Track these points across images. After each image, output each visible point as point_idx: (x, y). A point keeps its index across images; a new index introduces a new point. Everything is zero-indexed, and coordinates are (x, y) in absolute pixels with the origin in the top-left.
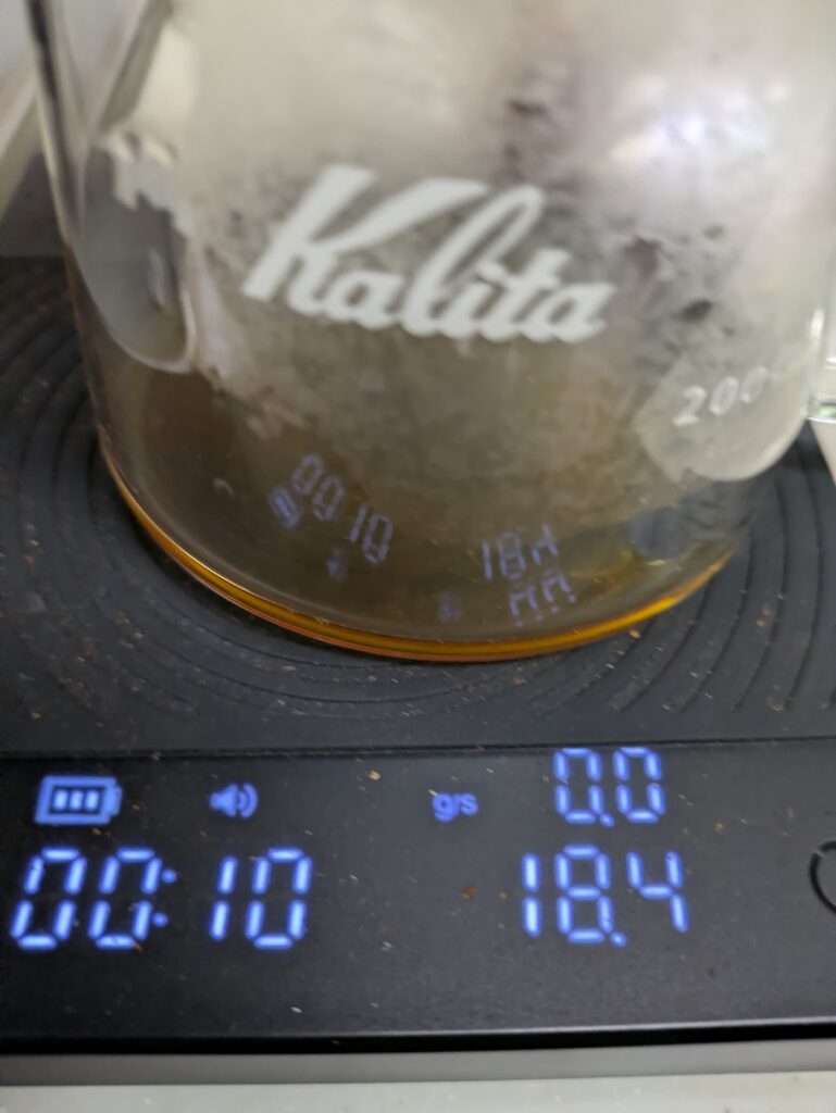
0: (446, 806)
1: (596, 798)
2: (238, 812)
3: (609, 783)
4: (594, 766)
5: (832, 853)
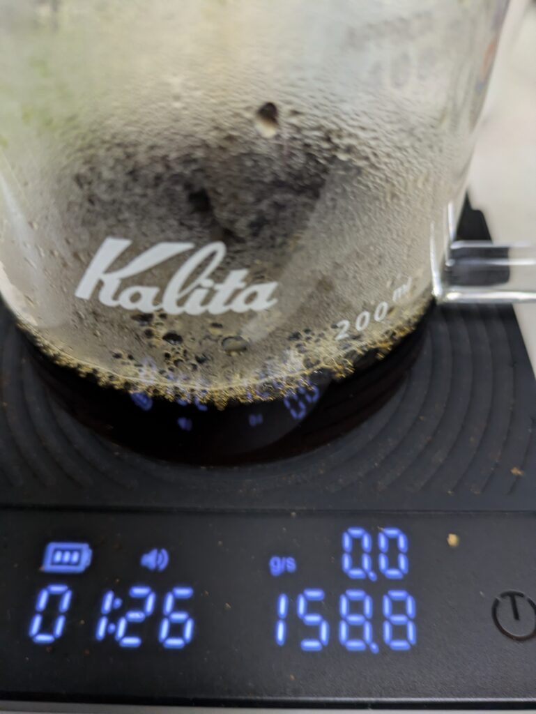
0: (278, 565)
1: (366, 562)
2: (157, 567)
3: (375, 552)
4: (366, 542)
5: (508, 600)
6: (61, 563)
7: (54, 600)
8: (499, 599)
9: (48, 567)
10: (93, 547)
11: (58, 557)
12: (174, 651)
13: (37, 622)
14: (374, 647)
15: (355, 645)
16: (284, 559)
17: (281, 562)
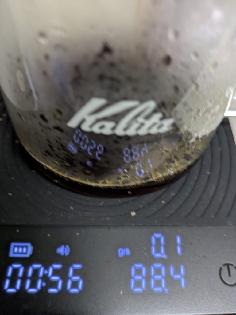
0: (121, 252)
1: (162, 250)
2: (64, 254)
4: (162, 241)
5: (226, 267)
6: (18, 253)
7: (16, 271)
8: (222, 267)
9: (11, 255)
10: (33, 245)
11: (16, 250)
12: (74, 295)
13: (7, 282)
14: (166, 290)
15: (157, 289)
16: (124, 249)
17: (123, 251)
